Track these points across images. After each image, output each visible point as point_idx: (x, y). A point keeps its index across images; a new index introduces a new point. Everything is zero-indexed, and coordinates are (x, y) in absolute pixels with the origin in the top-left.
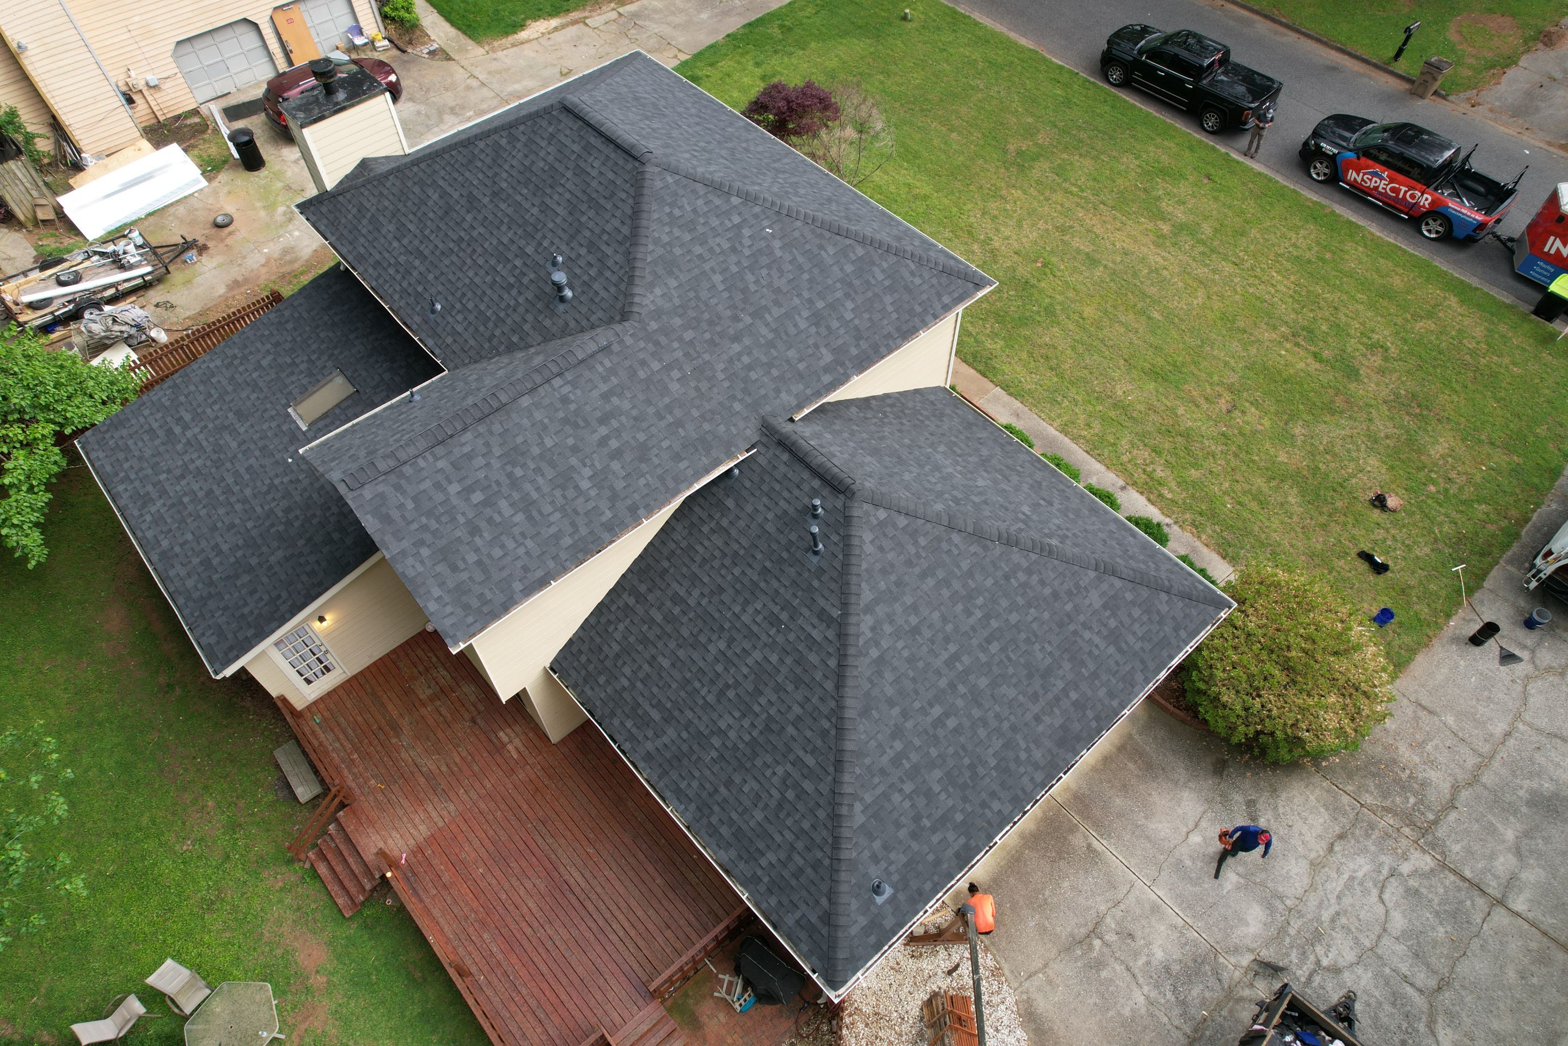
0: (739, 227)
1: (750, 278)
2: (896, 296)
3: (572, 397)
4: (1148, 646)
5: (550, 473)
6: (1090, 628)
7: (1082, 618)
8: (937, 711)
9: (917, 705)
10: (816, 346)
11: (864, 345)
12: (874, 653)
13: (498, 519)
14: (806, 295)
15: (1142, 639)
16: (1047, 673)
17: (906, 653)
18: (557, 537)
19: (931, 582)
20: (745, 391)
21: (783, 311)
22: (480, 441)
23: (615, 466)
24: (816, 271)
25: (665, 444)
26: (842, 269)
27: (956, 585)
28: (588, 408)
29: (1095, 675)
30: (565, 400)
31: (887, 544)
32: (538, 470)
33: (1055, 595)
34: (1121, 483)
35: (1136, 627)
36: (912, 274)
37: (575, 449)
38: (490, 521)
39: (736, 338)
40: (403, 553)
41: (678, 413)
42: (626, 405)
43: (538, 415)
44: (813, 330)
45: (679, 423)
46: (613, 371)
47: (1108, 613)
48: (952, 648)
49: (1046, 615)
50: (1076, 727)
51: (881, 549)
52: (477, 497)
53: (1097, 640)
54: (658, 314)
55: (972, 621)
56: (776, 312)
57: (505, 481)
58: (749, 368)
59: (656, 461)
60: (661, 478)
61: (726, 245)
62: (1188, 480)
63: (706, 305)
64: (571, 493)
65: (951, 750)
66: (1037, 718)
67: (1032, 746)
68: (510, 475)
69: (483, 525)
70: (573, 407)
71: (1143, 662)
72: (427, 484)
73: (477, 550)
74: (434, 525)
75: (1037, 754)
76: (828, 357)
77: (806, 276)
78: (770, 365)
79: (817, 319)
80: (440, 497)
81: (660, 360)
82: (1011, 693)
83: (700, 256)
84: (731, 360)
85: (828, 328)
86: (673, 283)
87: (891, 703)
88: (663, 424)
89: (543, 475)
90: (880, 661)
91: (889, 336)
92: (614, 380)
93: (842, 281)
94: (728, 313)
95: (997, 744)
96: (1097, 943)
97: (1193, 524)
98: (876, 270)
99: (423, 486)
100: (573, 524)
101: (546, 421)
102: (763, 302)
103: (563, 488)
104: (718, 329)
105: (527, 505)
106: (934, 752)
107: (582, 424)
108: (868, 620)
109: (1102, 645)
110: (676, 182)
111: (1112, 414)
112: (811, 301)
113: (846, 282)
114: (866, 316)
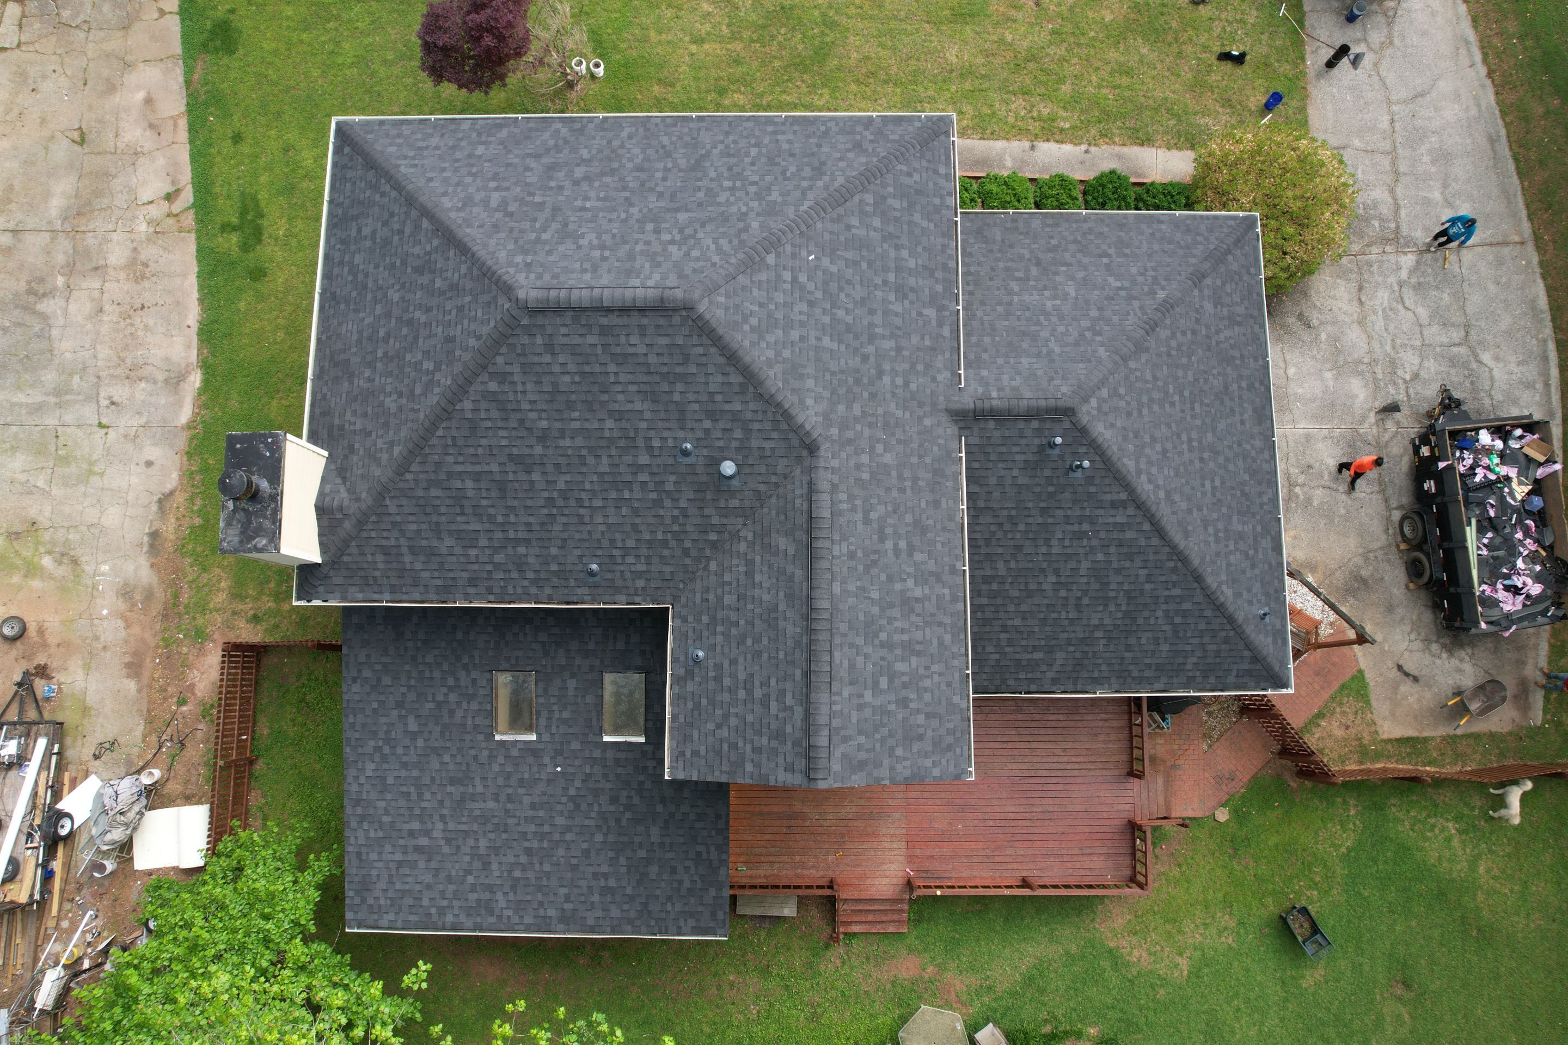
0: (795, 280)
1: (840, 313)
2: (918, 207)
3: (852, 548)
4: (1247, 303)
5: (896, 613)
6: (1220, 330)
7: (1213, 329)
8: (1208, 485)
9: (1199, 495)
10: (920, 314)
11: (939, 275)
12: (1162, 494)
13: (905, 679)
14: (878, 281)
15: (1241, 301)
16: (1226, 389)
17: (1172, 473)
18: (941, 643)
19: (1145, 411)
20: (921, 405)
21: (880, 313)
22: (846, 649)
23: (918, 557)
24: (865, 253)
25: (923, 505)
26: (875, 230)
27: (1155, 395)
28: (867, 542)
29: (1242, 357)
30: (852, 555)
31: (1111, 418)
32: (890, 620)
33: (1193, 332)
34: (1027, 144)
35: (1234, 298)
36: (909, 175)
37: (890, 579)
38: (905, 686)
39: (880, 374)
40: (892, 769)
41: (907, 473)
42: (881, 509)
43: (851, 588)
44: (906, 302)
45: (915, 479)
46: (851, 498)
47: (1219, 308)
48: (1184, 437)
49: (1200, 352)
50: (1259, 401)
51: (1112, 426)
52: (884, 682)
53: (1227, 333)
54: (826, 416)
55: (1178, 407)
56: (878, 319)
57: (883, 652)
58: (906, 384)
59: (931, 522)
60: (944, 529)
61: (804, 307)
62: (1068, 99)
63: (842, 372)
64: (918, 608)
65: (1229, 498)
66: (1242, 422)
67: (1252, 442)
68: (882, 645)
69: (904, 693)
70: (860, 554)
71: (1251, 316)
72: (854, 714)
73: (918, 711)
74: (885, 731)
75: (1258, 443)
77: (864, 265)
78: (913, 365)
79: (901, 292)
80: (868, 712)
81: (863, 451)
82: (1223, 424)
83: (802, 339)
84: (893, 394)
85: (912, 290)
86: (810, 383)
87: (1189, 511)
88: (909, 492)
89: (896, 619)
90: (1168, 495)
91: (944, 247)
92: (858, 502)
93: (884, 239)
94: (858, 359)
95: (1241, 463)
96: (1297, 489)
97: (1103, 136)
98: (890, 201)
99: (854, 720)
100: (940, 624)
101: (858, 584)
102: (865, 322)
103: (912, 610)
104: (865, 380)
105: (910, 649)
106: (1224, 510)
107: (875, 557)
108: (1144, 478)
109: (1232, 333)
110: (728, 296)
111: (967, 86)
112: (885, 283)
113: (886, 238)
114: (920, 249)
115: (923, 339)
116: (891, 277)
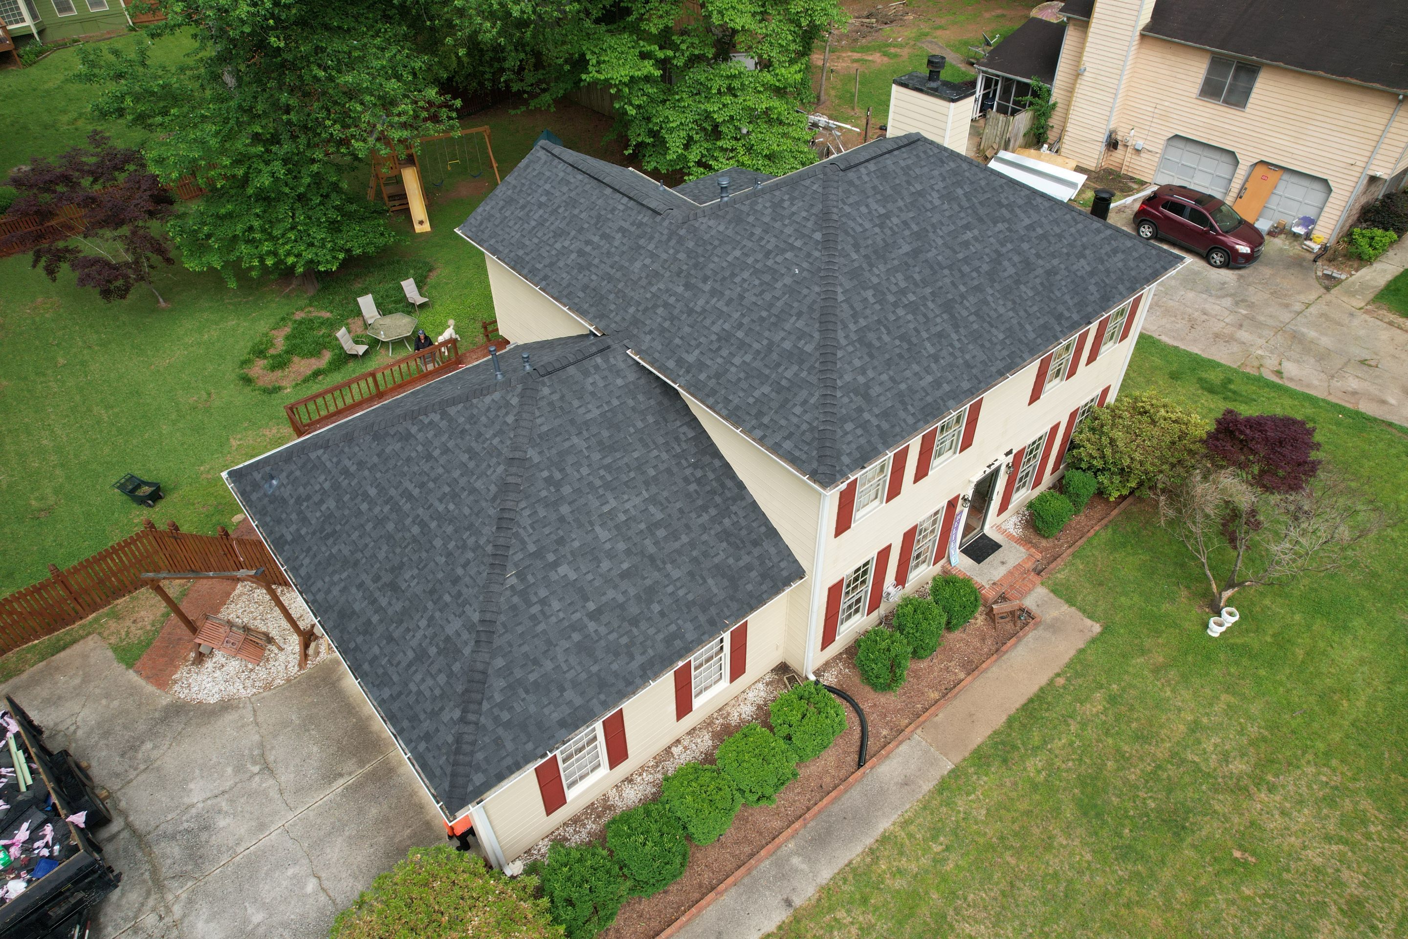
0: (792, 247)
1: (746, 275)
2: (773, 395)
4: (411, 699)
6: (429, 626)
7: (437, 614)
8: (373, 492)
9: (378, 475)
11: (712, 383)
14: (745, 321)
15: (420, 693)
16: (394, 587)
17: (414, 454)
18: (523, 247)
19: (465, 457)
20: (646, 310)
21: (725, 309)
24: (773, 319)
25: (594, 277)
26: (783, 339)
27: (463, 481)
29: (390, 639)
31: (492, 414)
33: (456, 581)
35: (430, 682)
36: (805, 402)
39: (687, 286)
40: (508, 184)
41: (619, 275)
44: (714, 337)
45: (611, 280)
46: (640, 225)
47: (442, 645)
48: (416, 492)
49: (440, 575)
50: (351, 627)
51: (489, 409)
53: (419, 635)
54: (694, 231)
55: (436, 503)
56: (721, 305)
57: (556, 205)
61: (770, 247)
63: (711, 256)
65: (347, 512)
66: (361, 586)
67: (342, 584)
70: (610, 216)
71: (400, 694)
75: (335, 592)
76: (691, 358)
77: (764, 314)
79: (725, 337)
81: (656, 247)
82: (381, 555)
84: (667, 291)
85: (720, 348)
86: (722, 228)
88: (609, 270)
89: (561, 222)
91: (727, 401)
92: (634, 229)
93: (771, 344)
94: (709, 273)
95: (346, 552)
96: (256, 769)
98: (795, 368)
100: (531, 251)
101: (597, 208)
102: (727, 292)
103: (555, 236)
104: (693, 272)
105: (541, 223)
106: (346, 498)
107: (599, 226)
109: (414, 643)
112: (740, 325)
113: (770, 348)
114: (742, 375)
115: (682, 338)
116: (740, 334)
